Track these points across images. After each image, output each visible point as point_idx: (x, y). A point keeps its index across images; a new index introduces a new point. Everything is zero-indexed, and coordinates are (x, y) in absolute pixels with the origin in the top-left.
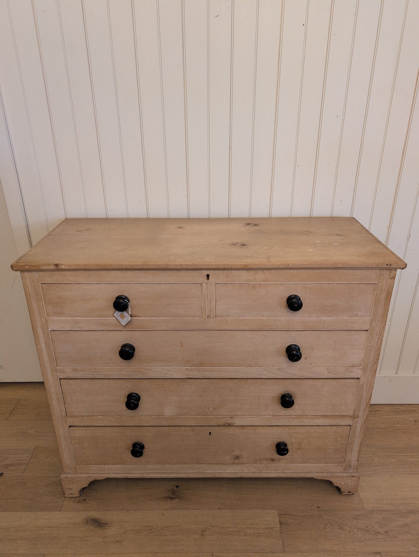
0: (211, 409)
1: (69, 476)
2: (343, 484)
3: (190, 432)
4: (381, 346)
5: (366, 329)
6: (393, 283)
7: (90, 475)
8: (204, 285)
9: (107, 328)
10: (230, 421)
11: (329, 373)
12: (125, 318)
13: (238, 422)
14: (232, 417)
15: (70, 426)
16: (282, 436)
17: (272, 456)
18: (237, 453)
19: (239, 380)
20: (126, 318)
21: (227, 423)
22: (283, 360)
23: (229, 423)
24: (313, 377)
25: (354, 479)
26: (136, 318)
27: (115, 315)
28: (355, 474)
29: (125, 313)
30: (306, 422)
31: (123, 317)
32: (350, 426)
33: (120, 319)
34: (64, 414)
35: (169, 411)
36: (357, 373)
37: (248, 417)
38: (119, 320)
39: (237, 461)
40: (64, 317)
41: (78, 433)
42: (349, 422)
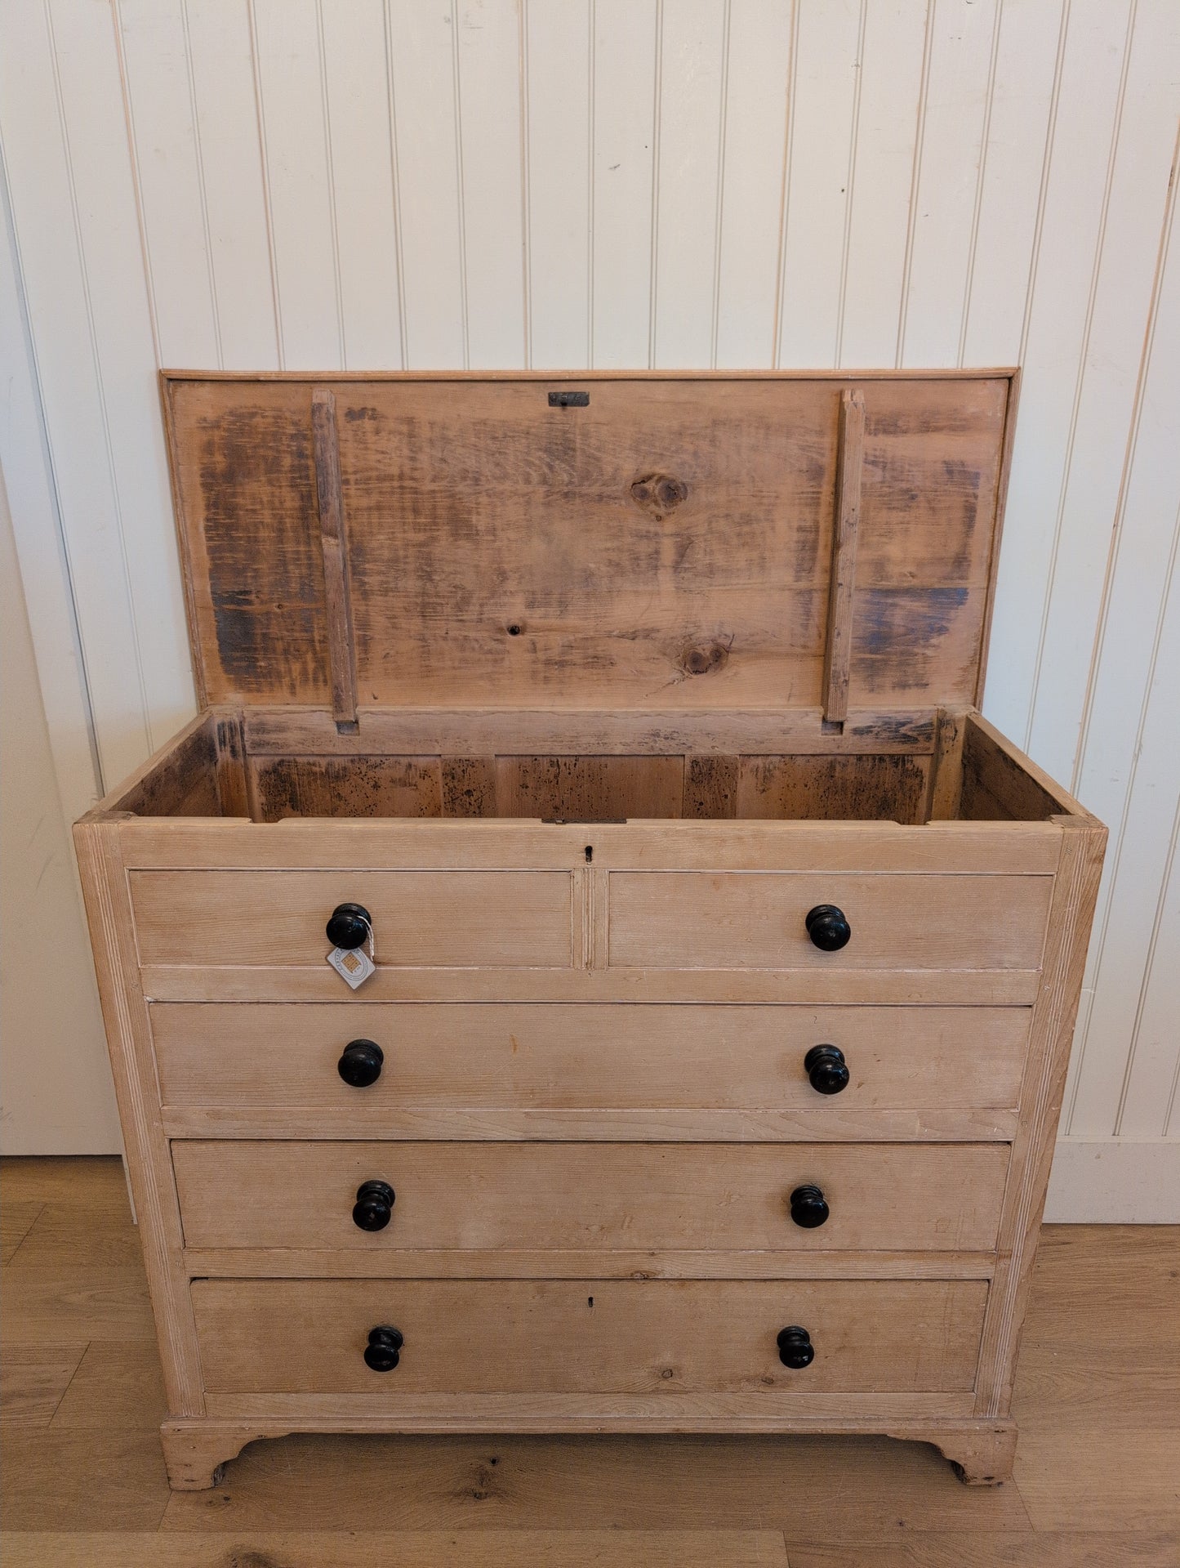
0: (595, 1228)
1: (185, 1425)
2: (970, 1453)
3: (533, 1297)
4: (1070, 1049)
5: (1026, 1002)
6: (1098, 875)
7: (246, 1425)
8: (578, 875)
9: (309, 997)
10: (647, 1266)
11: (924, 1125)
12: (358, 967)
13: (670, 1268)
14: (653, 1254)
15: (194, 1279)
16: (796, 1308)
17: (767, 1369)
18: (667, 1359)
19: (672, 1146)
20: (362, 967)
21: (637, 1272)
22: (799, 1088)
23: (645, 1272)
24: (881, 1137)
25: (1003, 1438)
26: (388, 968)
27: (331, 958)
28: (1002, 1425)
29: (358, 954)
30: (863, 1269)
31: (352, 965)
32: (988, 1280)
33: (344, 971)
34: (177, 1243)
35: (475, 1234)
36: (1004, 1126)
37: (699, 1254)
38: (342, 973)
39: (665, 1385)
40: (187, 963)
41: (214, 1298)
42: (985, 1269)
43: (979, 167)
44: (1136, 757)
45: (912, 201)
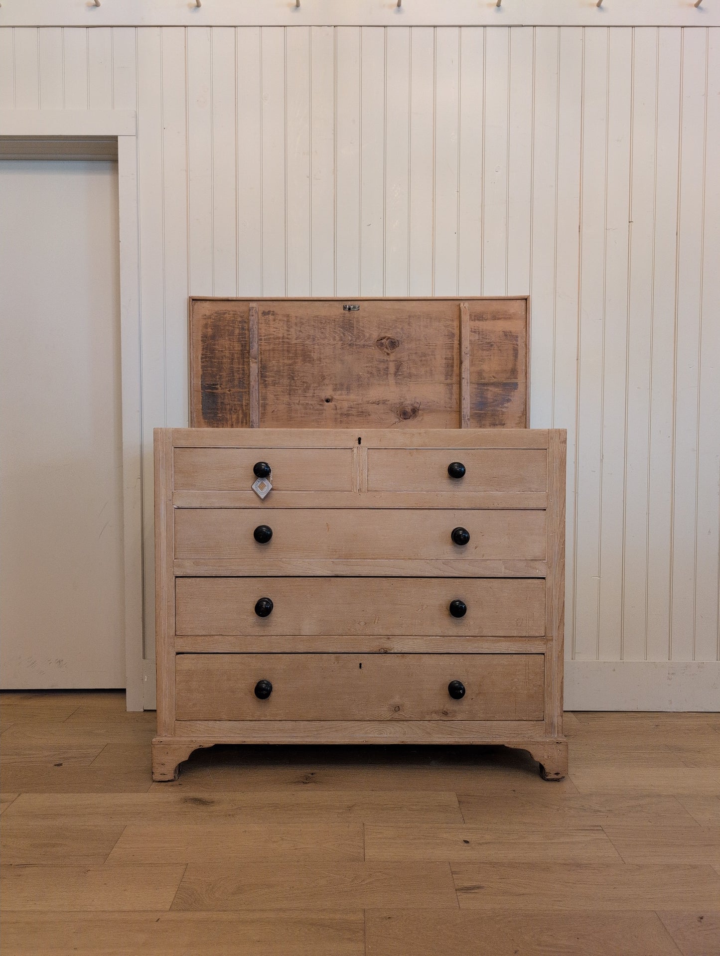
0: (362, 623)
1: (163, 739)
2: (546, 757)
3: (334, 663)
4: (565, 530)
5: (542, 507)
6: (565, 449)
7: (194, 739)
8: (355, 450)
9: (243, 505)
10: (387, 645)
11: (506, 568)
12: (264, 487)
13: (397, 646)
14: (389, 638)
15: (178, 654)
16: (456, 670)
17: (444, 706)
18: (397, 700)
19: (396, 579)
20: (266, 487)
21: (382, 649)
22: (448, 550)
23: (385, 648)
24: (487, 574)
25: (561, 747)
26: (277, 492)
27: (254, 487)
28: (560, 740)
29: (266, 482)
30: (485, 647)
31: (262, 487)
32: (544, 654)
33: (259, 491)
34: (172, 633)
35: (308, 627)
36: (540, 570)
37: (410, 638)
38: (258, 492)
39: (396, 716)
40: (193, 489)
41: (187, 663)
42: (539, 647)
43: (506, 225)
44: (602, 461)
45: (482, 237)
